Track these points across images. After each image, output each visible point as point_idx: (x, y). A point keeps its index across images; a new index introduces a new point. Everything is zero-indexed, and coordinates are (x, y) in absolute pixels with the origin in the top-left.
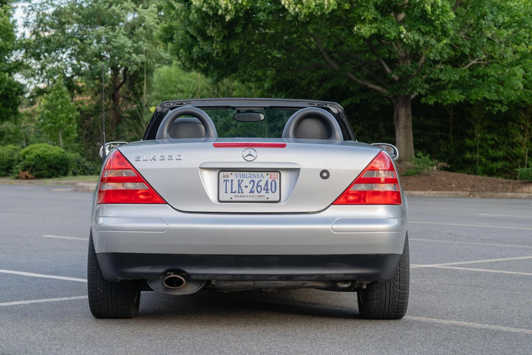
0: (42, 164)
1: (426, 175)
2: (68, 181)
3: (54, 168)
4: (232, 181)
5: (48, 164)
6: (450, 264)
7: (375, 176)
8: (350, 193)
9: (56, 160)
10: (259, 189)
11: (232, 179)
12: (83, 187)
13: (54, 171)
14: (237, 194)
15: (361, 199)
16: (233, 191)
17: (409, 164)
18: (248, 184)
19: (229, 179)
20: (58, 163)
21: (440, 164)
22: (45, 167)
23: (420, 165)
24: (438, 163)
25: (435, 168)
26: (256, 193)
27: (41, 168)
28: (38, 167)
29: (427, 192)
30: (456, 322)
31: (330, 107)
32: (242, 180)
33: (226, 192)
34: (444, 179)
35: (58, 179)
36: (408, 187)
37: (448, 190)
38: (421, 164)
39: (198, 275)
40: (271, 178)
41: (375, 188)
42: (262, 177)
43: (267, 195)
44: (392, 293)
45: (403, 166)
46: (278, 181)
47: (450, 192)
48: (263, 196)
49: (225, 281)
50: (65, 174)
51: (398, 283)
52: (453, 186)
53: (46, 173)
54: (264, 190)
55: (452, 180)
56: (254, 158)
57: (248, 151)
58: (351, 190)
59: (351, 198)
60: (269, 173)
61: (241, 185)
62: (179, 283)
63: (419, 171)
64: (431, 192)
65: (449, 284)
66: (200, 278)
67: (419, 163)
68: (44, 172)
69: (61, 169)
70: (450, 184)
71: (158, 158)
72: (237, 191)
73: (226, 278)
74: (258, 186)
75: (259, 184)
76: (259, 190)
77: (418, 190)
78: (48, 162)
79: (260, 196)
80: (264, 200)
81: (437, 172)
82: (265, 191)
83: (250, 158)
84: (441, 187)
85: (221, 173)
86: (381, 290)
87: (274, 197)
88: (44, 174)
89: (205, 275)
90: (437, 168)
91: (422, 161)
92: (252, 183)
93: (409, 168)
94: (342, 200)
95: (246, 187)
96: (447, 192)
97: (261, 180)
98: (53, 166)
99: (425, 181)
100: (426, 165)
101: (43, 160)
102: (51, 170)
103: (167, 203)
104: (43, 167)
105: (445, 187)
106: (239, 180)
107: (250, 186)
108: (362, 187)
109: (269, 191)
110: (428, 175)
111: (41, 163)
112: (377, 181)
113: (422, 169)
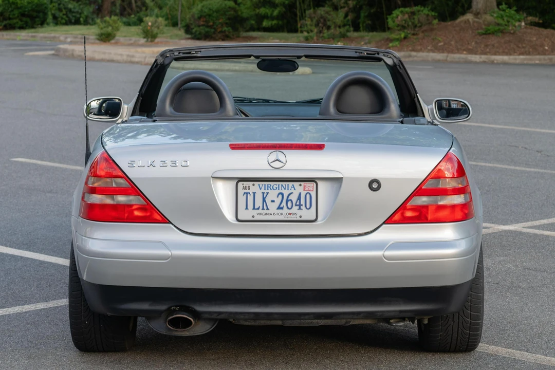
0: (12, 11)
1: (511, 33)
2: (46, 35)
3: (28, 16)
4: (254, 193)
5: (20, 11)
6: (537, 223)
7: (440, 186)
8: (408, 207)
9: (30, 5)
10: (290, 204)
11: (254, 191)
12: (65, 51)
13: (28, 20)
14: (260, 211)
15: (421, 216)
16: (256, 207)
17: (488, 18)
18: (275, 198)
19: (251, 191)
20: (33, 10)
21: (530, 18)
22: (16, 15)
23: (503, 20)
24: (527, 17)
25: (523, 24)
26: (285, 210)
27: (11, 16)
28: (7, 15)
29: (512, 57)
30: (543, 357)
31: (383, 58)
32: (268, 193)
33: (247, 209)
34: (535, 39)
35: (33, 30)
36: (488, 50)
37: (539, 54)
38: (506, 19)
39: (210, 313)
40: (304, 190)
41: (440, 201)
42: (293, 189)
43: (300, 213)
44: (460, 324)
45: (481, 21)
46: (313, 194)
47: (542, 57)
48: (294, 214)
49: (246, 320)
50: (43, 23)
51: (469, 312)
52: (546, 48)
53: (17, 22)
54: (296, 205)
55: (545, 40)
56: (283, 164)
57: (275, 155)
58: (408, 204)
59: (409, 214)
60: (302, 183)
61: (266, 199)
62: (186, 324)
63: (502, 28)
64: (517, 57)
65: (536, 270)
66: (214, 316)
67: (502, 17)
68: (15, 21)
69: (37, 17)
70: (542, 46)
71: (158, 163)
72: (261, 208)
73: (246, 317)
74: (287, 201)
75: (289, 199)
76: (290, 206)
77: (500, 54)
78: (21, 8)
79: (290, 214)
80: (295, 219)
81: (525, 30)
82: (298, 207)
83: (277, 164)
84: (531, 50)
85: (240, 184)
86: (447, 319)
87: (309, 214)
88: (15, 24)
89: (220, 313)
90: (526, 24)
91: (507, 16)
92: (280, 196)
93: (489, 25)
94: (397, 217)
95: (273, 201)
96: (538, 57)
97: (292, 193)
98: (26, 13)
99: (510, 42)
100: (510, 20)
101: (13, 6)
102: (24, 19)
103: (170, 222)
104: (14, 15)
105: (536, 49)
106: (263, 193)
107: (278, 201)
108: (423, 200)
109: (302, 207)
110: (514, 33)
111: (10, 9)
112: (444, 192)
113: (506, 25)
